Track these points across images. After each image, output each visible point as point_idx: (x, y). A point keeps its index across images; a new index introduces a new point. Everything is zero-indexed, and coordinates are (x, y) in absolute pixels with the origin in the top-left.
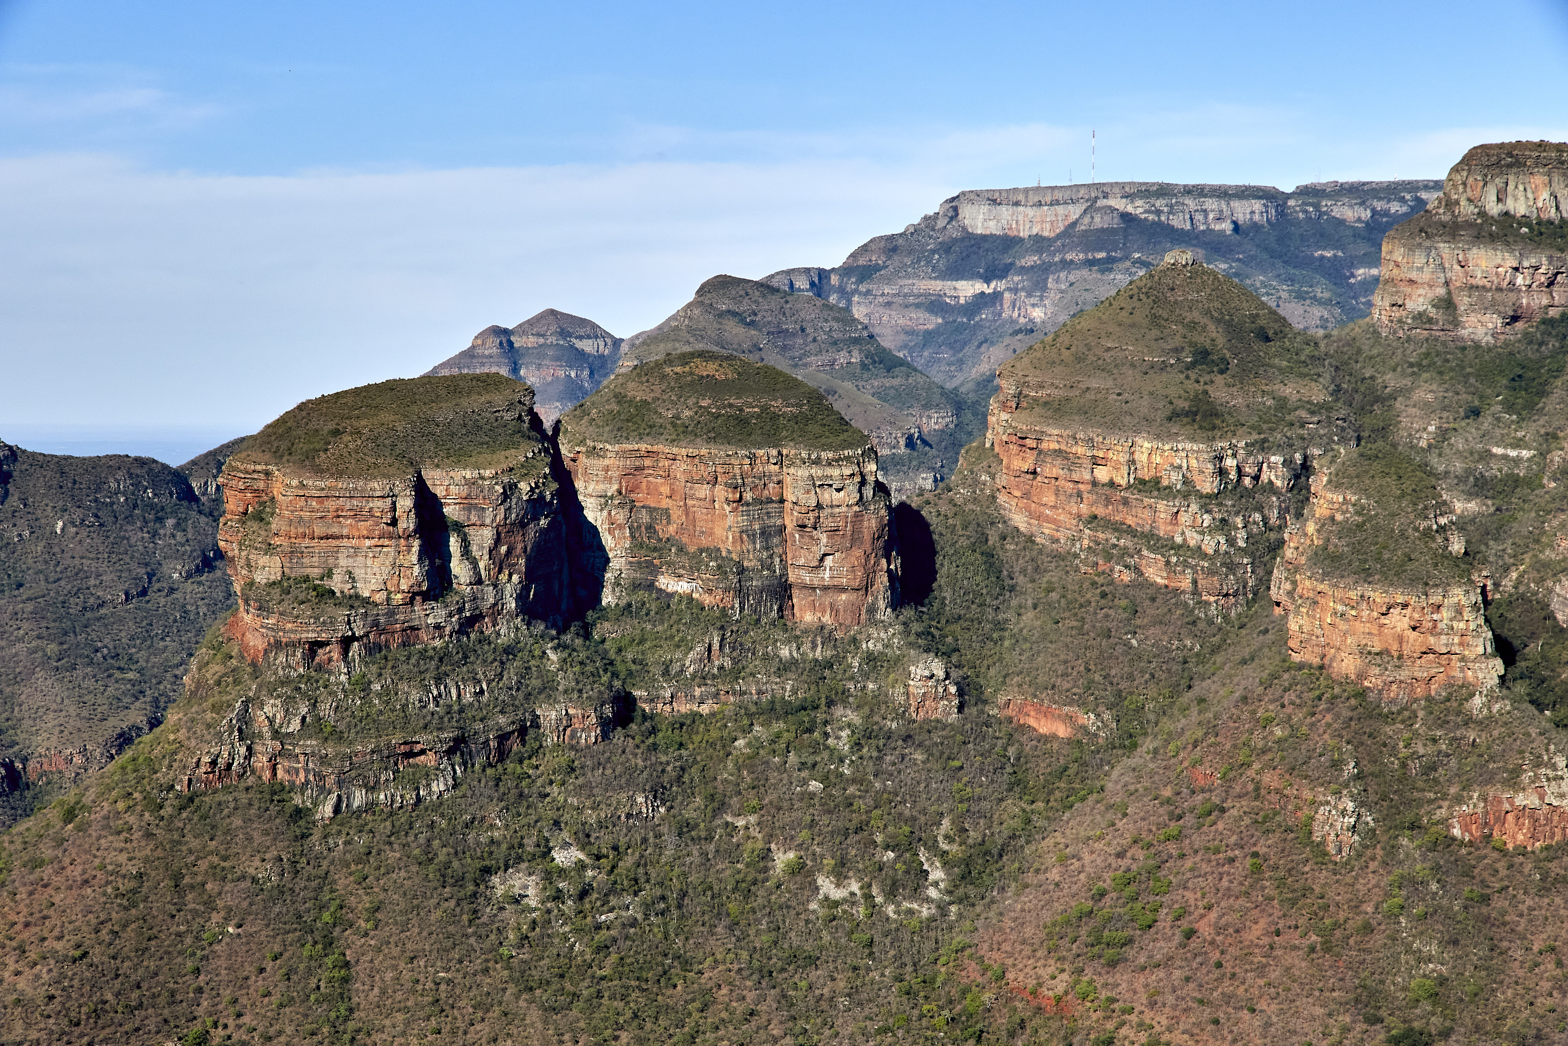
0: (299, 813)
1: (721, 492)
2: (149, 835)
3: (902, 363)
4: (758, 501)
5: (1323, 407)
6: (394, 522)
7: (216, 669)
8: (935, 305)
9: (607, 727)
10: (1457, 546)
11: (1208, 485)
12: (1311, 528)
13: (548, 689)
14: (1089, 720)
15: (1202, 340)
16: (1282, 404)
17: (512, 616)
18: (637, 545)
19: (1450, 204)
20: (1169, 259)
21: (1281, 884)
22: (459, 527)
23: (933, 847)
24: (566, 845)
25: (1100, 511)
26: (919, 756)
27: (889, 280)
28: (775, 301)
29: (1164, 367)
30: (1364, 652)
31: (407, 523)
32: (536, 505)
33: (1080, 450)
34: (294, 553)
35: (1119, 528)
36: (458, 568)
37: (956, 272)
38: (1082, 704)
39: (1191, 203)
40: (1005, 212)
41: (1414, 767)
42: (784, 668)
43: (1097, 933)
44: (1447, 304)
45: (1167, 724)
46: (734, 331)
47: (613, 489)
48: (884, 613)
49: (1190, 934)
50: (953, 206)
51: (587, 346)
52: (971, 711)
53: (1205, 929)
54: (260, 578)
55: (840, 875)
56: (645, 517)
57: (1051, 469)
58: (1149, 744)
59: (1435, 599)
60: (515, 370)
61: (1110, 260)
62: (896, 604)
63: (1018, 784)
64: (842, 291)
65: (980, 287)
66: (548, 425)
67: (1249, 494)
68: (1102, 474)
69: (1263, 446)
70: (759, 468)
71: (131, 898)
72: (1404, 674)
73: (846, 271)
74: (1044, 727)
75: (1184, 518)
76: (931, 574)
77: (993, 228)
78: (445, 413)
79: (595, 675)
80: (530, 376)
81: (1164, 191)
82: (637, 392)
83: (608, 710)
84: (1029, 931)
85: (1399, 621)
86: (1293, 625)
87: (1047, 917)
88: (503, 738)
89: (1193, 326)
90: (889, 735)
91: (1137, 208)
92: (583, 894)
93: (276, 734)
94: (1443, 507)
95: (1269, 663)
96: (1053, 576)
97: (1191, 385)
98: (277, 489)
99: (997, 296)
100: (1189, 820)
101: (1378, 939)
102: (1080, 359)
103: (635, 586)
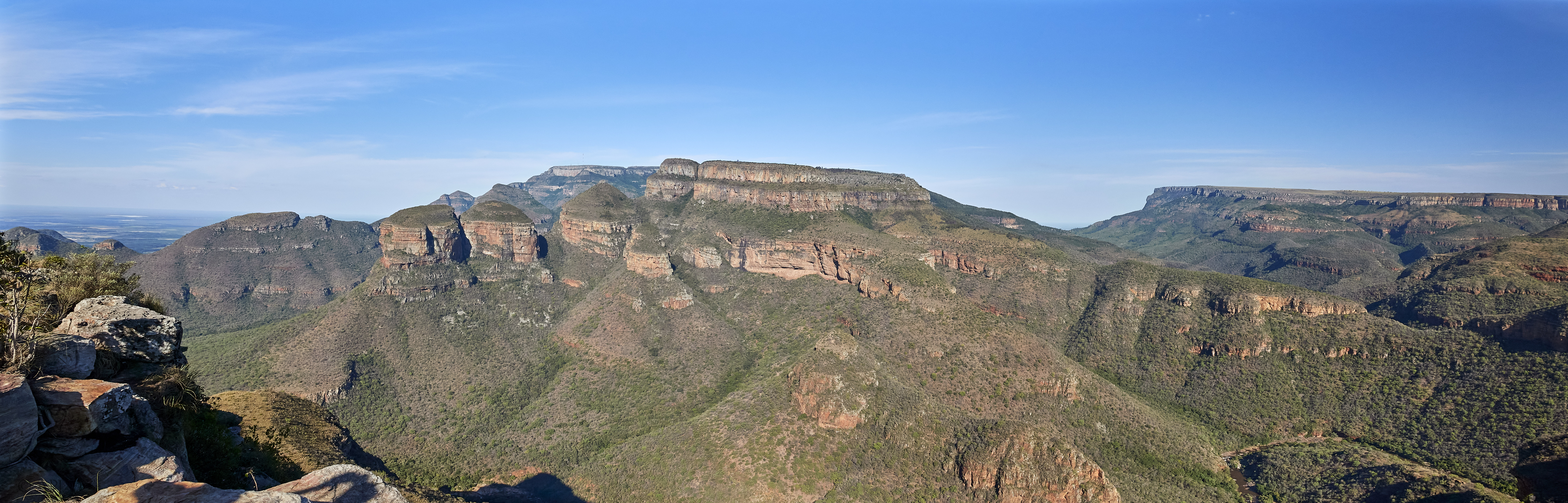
0: (397, 302)
1: (498, 232)
2: (361, 306)
3: (540, 204)
4: (507, 234)
5: (634, 215)
6: (421, 238)
7: (378, 269)
8: (548, 191)
9: (471, 284)
10: (663, 245)
11: (609, 232)
12: (632, 241)
13: (457, 276)
14: (583, 283)
15: (608, 200)
16: (625, 214)
17: (449, 259)
18: (478, 244)
19: (661, 172)
20: (600, 182)
21: (625, 318)
22: (436, 239)
23: (547, 311)
24: (460, 310)
25: (585, 237)
26: (544, 291)
27: (537, 185)
28: (511, 190)
29: (599, 206)
30: (643, 268)
31: (424, 238)
32: (455, 234)
33: (581, 224)
34: (397, 244)
35: (589, 241)
36: (436, 248)
37: (552, 184)
38: (581, 280)
39: (605, 170)
40: (563, 171)
41: (654, 292)
42: (513, 272)
43: (584, 330)
44: (661, 193)
45: (600, 284)
46: (501, 196)
47: (473, 231)
48: (536, 259)
49: (605, 329)
50: (552, 169)
51: (467, 199)
52: (555, 281)
53: (608, 328)
54: (389, 249)
55: (525, 317)
56: (480, 238)
57: (574, 228)
58: (596, 288)
59: (659, 256)
60: (450, 204)
61: (587, 182)
62: (538, 258)
63: (566, 297)
64: (526, 187)
65: (558, 187)
66: (457, 216)
67: (618, 233)
68: (586, 229)
69: (621, 223)
70: (507, 227)
71: (356, 319)
72: (652, 273)
73: (527, 183)
74: (572, 285)
75: (604, 239)
76: (547, 251)
77: (561, 174)
78: (433, 213)
79: (468, 273)
80: (453, 205)
81: (599, 167)
82: (478, 209)
83: (471, 281)
84: (569, 330)
85: (651, 261)
86: (628, 262)
87: (573, 326)
88: (446, 286)
89: (606, 197)
90: (537, 287)
91: (593, 171)
92: (464, 321)
93: (392, 284)
94: (660, 236)
95: (623, 271)
96: (574, 251)
97: (605, 210)
98: (393, 230)
99: (562, 189)
100: (605, 305)
101: (647, 329)
102: (581, 204)
103: (478, 253)
